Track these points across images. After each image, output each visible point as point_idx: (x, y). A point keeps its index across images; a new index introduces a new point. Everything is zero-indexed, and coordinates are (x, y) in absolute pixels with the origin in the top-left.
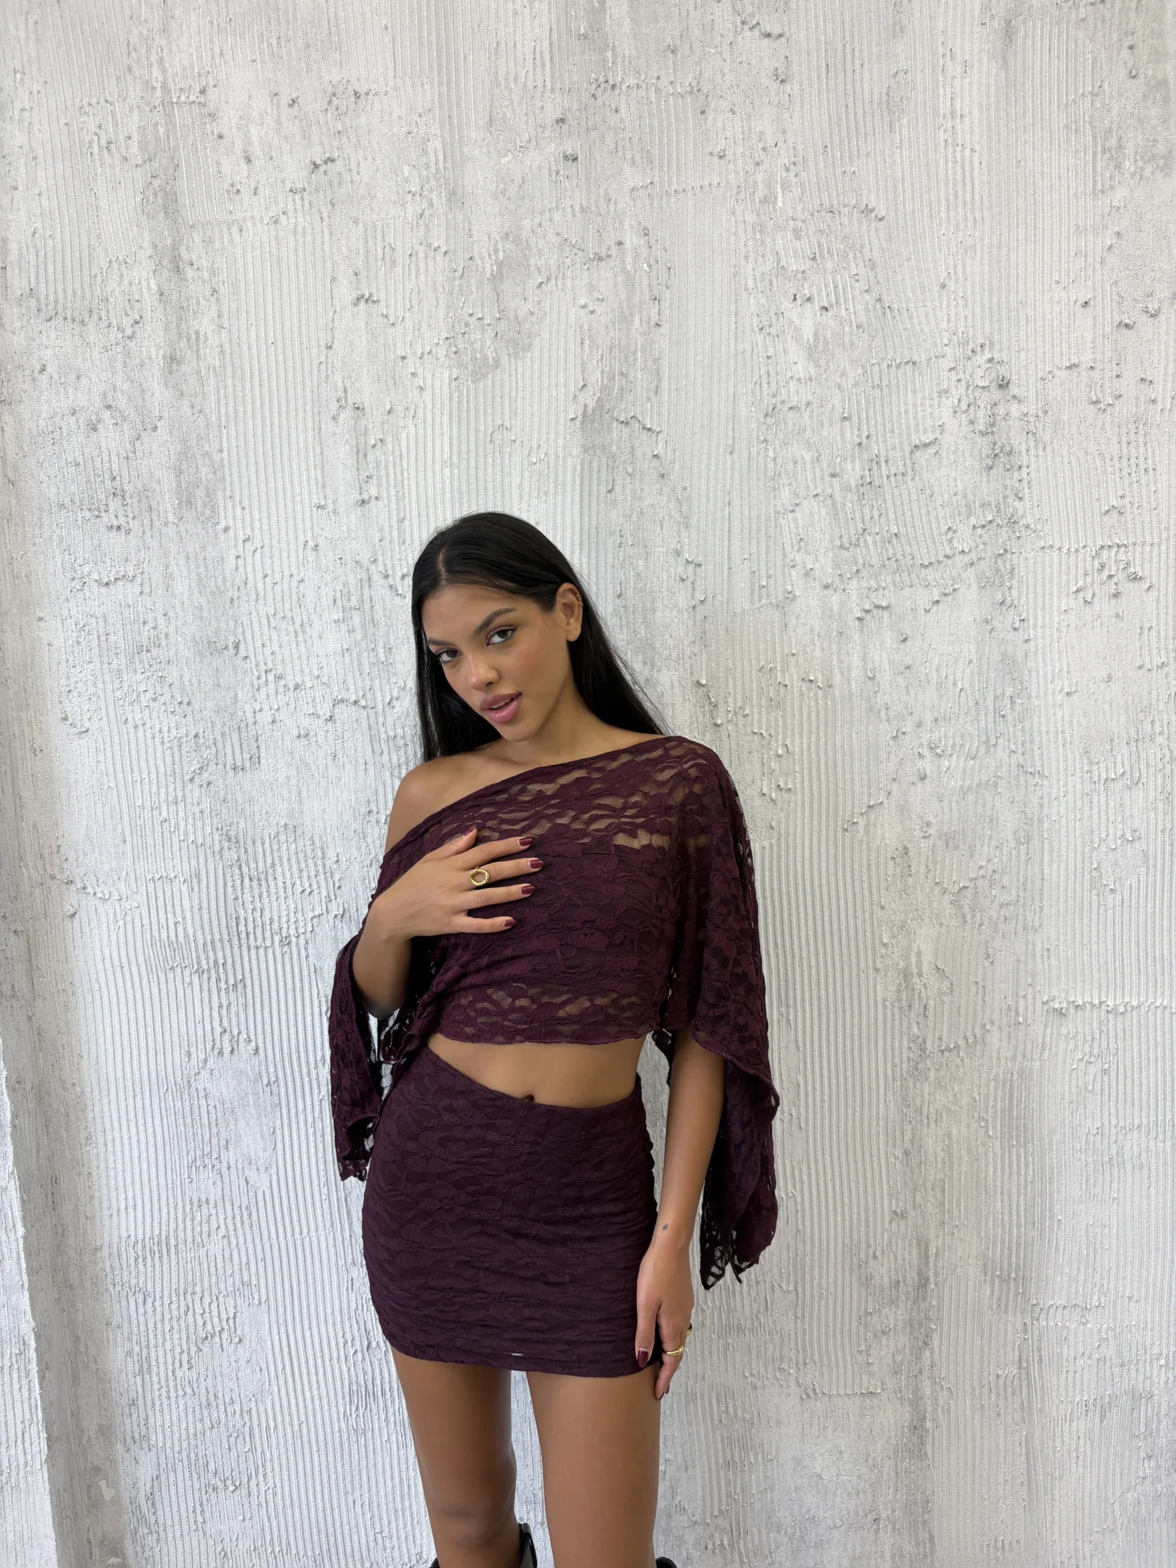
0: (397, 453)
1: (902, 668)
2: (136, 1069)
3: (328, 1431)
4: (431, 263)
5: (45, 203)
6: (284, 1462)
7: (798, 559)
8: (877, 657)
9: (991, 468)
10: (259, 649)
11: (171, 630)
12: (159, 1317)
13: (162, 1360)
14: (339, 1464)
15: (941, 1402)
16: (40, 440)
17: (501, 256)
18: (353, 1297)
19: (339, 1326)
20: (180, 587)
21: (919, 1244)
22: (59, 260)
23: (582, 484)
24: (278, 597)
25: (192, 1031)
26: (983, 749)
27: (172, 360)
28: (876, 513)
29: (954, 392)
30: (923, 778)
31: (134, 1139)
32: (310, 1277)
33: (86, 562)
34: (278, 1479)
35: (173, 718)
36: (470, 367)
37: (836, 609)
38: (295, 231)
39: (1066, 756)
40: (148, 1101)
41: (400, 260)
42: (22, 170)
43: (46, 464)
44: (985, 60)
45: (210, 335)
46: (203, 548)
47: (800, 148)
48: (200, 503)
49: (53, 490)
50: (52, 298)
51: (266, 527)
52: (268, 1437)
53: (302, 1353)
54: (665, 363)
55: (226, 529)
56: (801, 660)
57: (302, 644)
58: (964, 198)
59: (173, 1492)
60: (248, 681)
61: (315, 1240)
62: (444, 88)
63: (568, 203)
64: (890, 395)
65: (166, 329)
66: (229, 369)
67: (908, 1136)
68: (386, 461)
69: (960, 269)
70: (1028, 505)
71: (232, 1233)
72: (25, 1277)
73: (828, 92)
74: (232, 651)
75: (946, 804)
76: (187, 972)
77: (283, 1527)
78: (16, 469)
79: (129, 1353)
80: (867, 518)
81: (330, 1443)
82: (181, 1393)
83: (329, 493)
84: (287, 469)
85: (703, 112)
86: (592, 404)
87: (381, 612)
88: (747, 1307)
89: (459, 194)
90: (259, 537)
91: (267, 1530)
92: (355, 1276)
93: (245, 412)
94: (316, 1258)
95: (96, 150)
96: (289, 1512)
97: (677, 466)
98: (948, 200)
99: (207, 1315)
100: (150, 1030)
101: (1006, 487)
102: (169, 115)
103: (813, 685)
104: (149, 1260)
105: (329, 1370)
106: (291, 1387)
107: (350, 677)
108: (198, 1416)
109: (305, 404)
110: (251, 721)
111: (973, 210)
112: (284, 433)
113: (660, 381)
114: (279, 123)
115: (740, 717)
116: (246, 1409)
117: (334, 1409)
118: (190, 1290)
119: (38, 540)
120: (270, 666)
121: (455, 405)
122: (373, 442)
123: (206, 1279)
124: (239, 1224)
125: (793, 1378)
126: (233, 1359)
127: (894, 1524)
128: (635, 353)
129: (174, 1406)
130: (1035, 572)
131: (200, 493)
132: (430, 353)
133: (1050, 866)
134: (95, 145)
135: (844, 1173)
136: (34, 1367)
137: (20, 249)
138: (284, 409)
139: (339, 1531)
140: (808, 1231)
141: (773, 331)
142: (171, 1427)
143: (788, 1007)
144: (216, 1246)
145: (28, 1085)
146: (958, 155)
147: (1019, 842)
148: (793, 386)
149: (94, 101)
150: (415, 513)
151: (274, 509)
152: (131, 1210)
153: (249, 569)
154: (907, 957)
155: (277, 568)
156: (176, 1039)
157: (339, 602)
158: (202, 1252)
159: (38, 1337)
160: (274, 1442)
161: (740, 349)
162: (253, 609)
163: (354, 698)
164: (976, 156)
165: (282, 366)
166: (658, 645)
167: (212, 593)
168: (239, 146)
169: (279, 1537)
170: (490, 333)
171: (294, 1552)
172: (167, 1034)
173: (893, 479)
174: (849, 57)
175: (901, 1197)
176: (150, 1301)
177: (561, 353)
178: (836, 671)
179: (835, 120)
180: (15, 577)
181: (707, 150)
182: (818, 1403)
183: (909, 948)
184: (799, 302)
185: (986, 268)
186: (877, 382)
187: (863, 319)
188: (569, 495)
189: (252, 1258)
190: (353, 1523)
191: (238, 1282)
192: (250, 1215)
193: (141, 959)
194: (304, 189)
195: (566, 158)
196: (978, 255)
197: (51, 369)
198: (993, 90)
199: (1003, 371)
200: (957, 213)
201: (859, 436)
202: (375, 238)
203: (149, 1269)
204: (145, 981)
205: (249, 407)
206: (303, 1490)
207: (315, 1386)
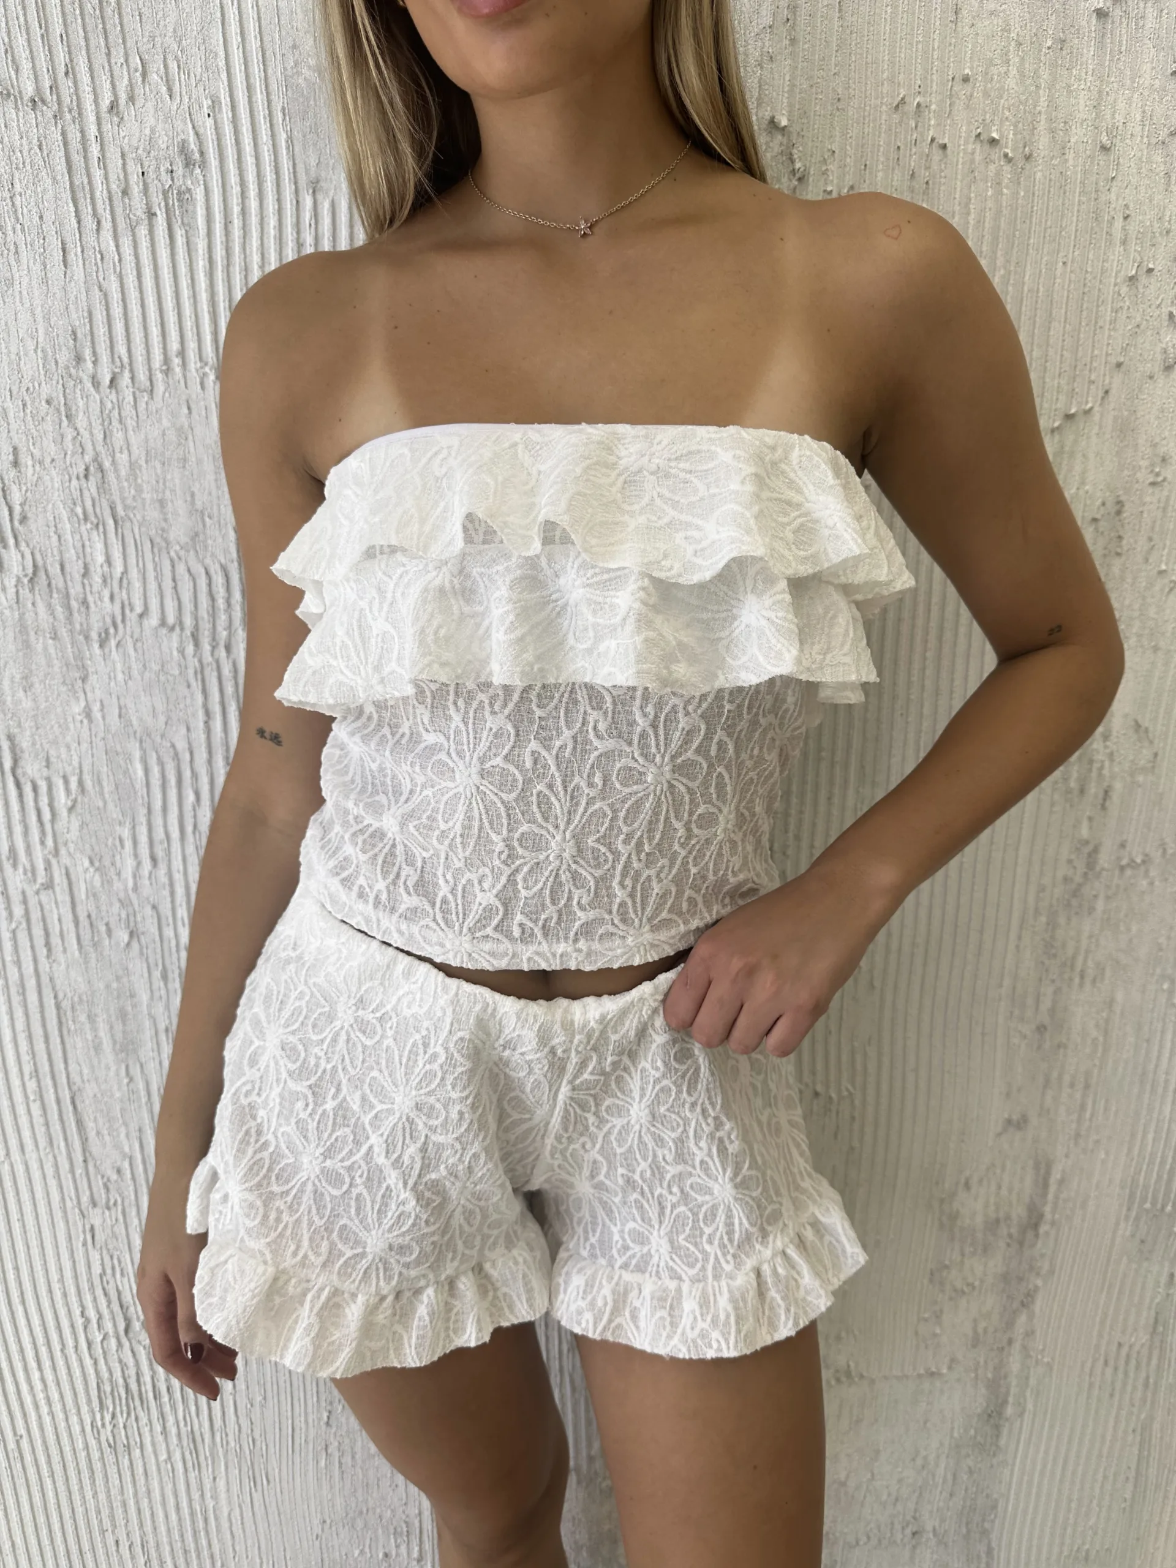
3: (67, 1449)
14: (89, 1494)
15: (1032, 1382)
18: (95, 1256)
56: (978, 94)
67: (1046, 1004)
92: (97, 1222)
105: (60, 1363)
117: (74, 1419)
175: (1022, 1097)
182: (852, 1389)
207: (38, 1386)
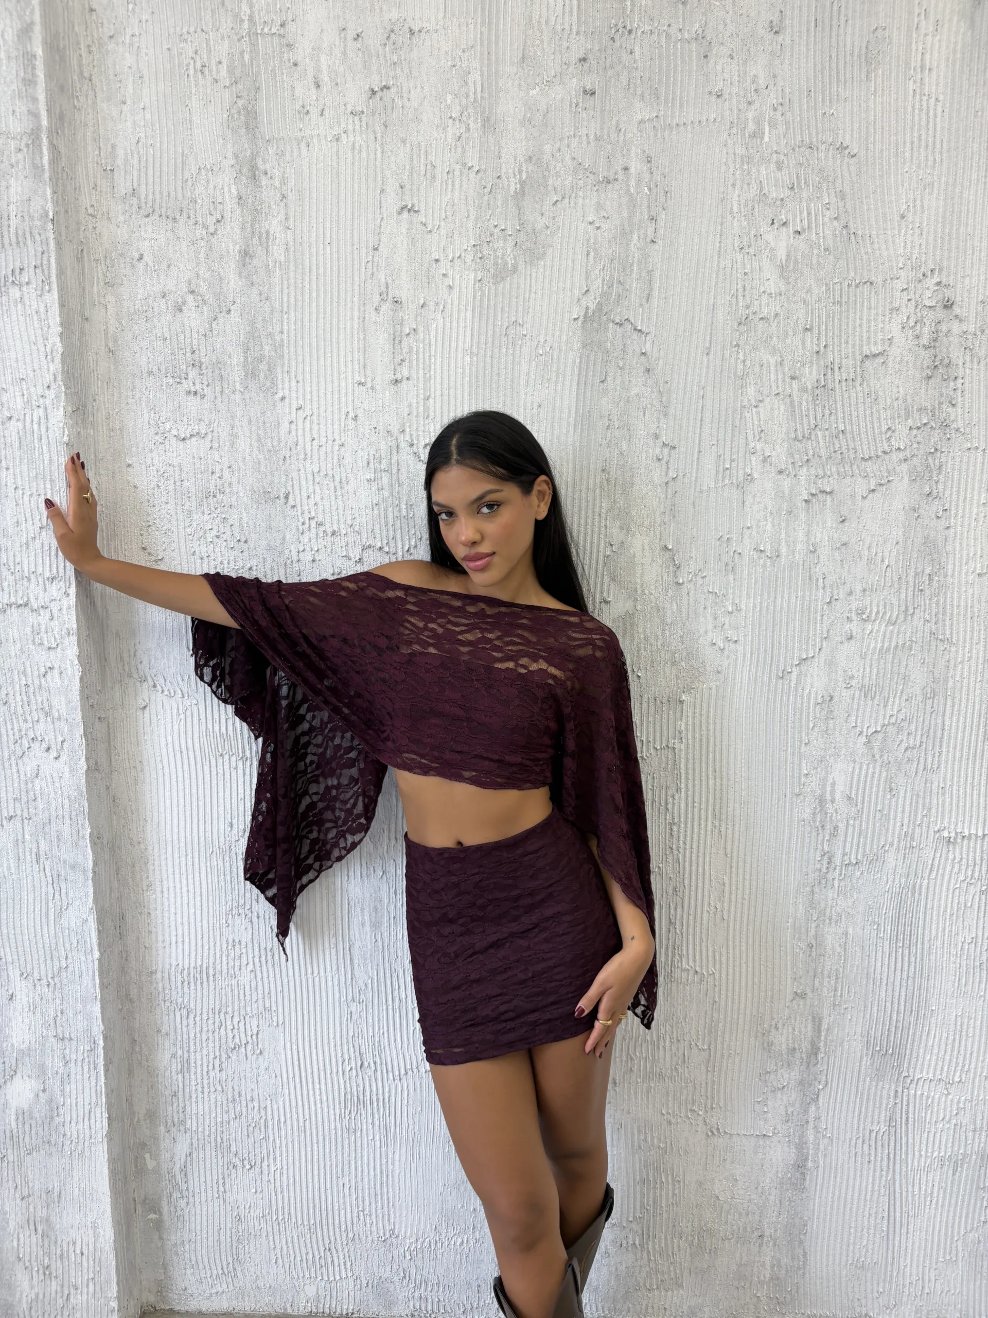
0: (427, 342)
1: (839, 545)
2: (188, 834)
3: (327, 1128)
4: (465, 180)
5: (148, 116)
6: (290, 1149)
7: (759, 446)
8: (819, 535)
9: (930, 377)
10: (305, 501)
11: (234, 480)
12: (198, 1029)
13: (199, 1063)
14: (334, 1155)
15: (822, 1147)
16: (136, 317)
17: (524, 177)
18: (351, 1026)
19: (339, 1048)
20: (243, 444)
21: (813, 1018)
22: (157, 165)
23: (579, 374)
24: (322, 458)
25: (235, 807)
26: (902, 616)
27: (246, 254)
28: (827, 412)
29: (904, 309)
30: (851, 638)
31: (185, 889)
32: (318, 1008)
33: (168, 420)
34: (285, 1162)
35: (233, 553)
36: (492, 271)
37: (787, 493)
38: (353, 148)
39: (973, 627)
40: (196, 860)
41: (439, 176)
42: (130, 87)
43: (139, 338)
44: (955, 19)
45: (277, 235)
46: (264, 413)
47: (787, 90)
48: (262, 376)
49: (144, 359)
50: (150, 197)
51: (315, 398)
52: (279, 1129)
53: (309, 1067)
54: (657, 274)
55: (283, 399)
56: (754, 533)
57: (340, 498)
58: (927, 141)
59: (202, 1166)
60: (294, 525)
61: (323, 980)
62: (485, 29)
63: (584, 131)
64: (848, 311)
65: (243, 228)
66: (292, 264)
67: (812, 932)
68: (418, 347)
69: (918, 203)
70: (960, 411)
71: (258, 969)
72: (98, 991)
73: (815, 43)
74: (283, 500)
75: (868, 662)
76: (234, 759)
77: (286, 1201)
78: (115, 341)
79: (174, 1055)
80: (819, 416)
81: (327, 1138)
82: (212, 1089)
83: (369, 373)
84: (335, 350)
85: (706, 57)
86: (592, 306)
87: (405, 475)
88: (668, 1059)
89: (492, 121)
90: (309, 407)
91: (274, 1202)
92: (354, 1010)
93: (303, 301)
94: (324, 994)
95: (192, 72)
96: (292, 1189)
97: (661, 363)
98: (912, 142)
99: (236, 1031)
100: (201, 803)
101: (942, 395)
102: (253, 45)
103: (762, 555)
104: (192, 984)
105: (329, 1081)
106: (299, 1093)
107: (377, 526)
108: (225, 1108)
109: (353, 296)
110: (295, 558)
111: (933, 152)
112: (335, 320)
113: (651, 290)
114: (344, 53)
115: (699, 578)
116: (262, 1105)
117: (332, 1112)
118: (224, 1010)
119: (130, 401)
120: (313, 514)
121: (477, 302)
122: (407, 331)
123: (236, 1003)
124: (264, 962)
125: (701, 1118)
126: (254, 1065)
127: (775, 1241)
128: (632, 265)
129: (206, 1099)
130: (960, 470)
131: (263, 367)
132: (459, 257)
133: (951, 718)
134: (191, 67)
135: (757, 958)
136: (101, 1061)
137: (126, 154)
138: (335, 300)
139: (330, 1207)
140: (723, 1003)
141: (752, 251)
142: (203, 1115)
143: (720, 820)
144: (245, 978)
145: (105, 842)
146: (924, 104)
147: (926, 698)
148: (765, 299)
149: (192, 30)
150: (438, 393)
151: (322, 383)
152: (180, 944)
153: (300, 432)
154: (824, 786)
155: (323, 434)
156: (221, 812)
157: (371, 464)
158: (234, 982)
159: (105, 1038)
160: (283, 1133)
161: (722, 266)
162: (301, 466)
163: (379, 545)
164: (940, 104)
165: (335, 263)
166: (633, 513)
167: (269, 451)
168: (310, 74)
169: (283, 1208)
170: (511, 243)
171: (294, 1220)
172: (215, 808)
173: (844, 384)
174: (835, 14)
175: (802, 981)
176: (191, 1016)
177: (570, 262)
178: (783, 544)
179: (819, 67)
180: (111, 430)
181: (707, 90)
182: (721, 1140)
183: (825, 779)
184: (776, 226)
185: (942, 203)
186: (837, 298)
187: (830, 242)
188: (567, 383)
189: (273, 989)
190: (341, 1201)
191: (261, 1008)
192: (273, 956)
193: (197, 745)
194: (363, 112)
195: (585, 92)
196: (936, 191)
197: (147, 258)
198: (959, 47)
199: (948, 293)
200: (919, 154)
201: (818, 345)
202: (419, 156)
203: (193, 992)
204: (199, 764)
205: (307, 296)
206: (303, 1172)
207: (318, 1092)
